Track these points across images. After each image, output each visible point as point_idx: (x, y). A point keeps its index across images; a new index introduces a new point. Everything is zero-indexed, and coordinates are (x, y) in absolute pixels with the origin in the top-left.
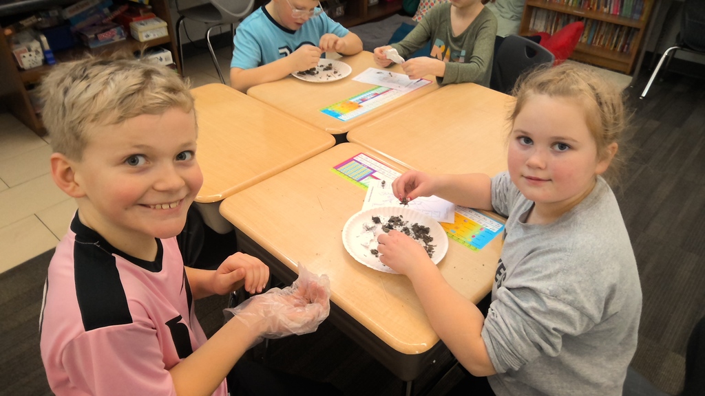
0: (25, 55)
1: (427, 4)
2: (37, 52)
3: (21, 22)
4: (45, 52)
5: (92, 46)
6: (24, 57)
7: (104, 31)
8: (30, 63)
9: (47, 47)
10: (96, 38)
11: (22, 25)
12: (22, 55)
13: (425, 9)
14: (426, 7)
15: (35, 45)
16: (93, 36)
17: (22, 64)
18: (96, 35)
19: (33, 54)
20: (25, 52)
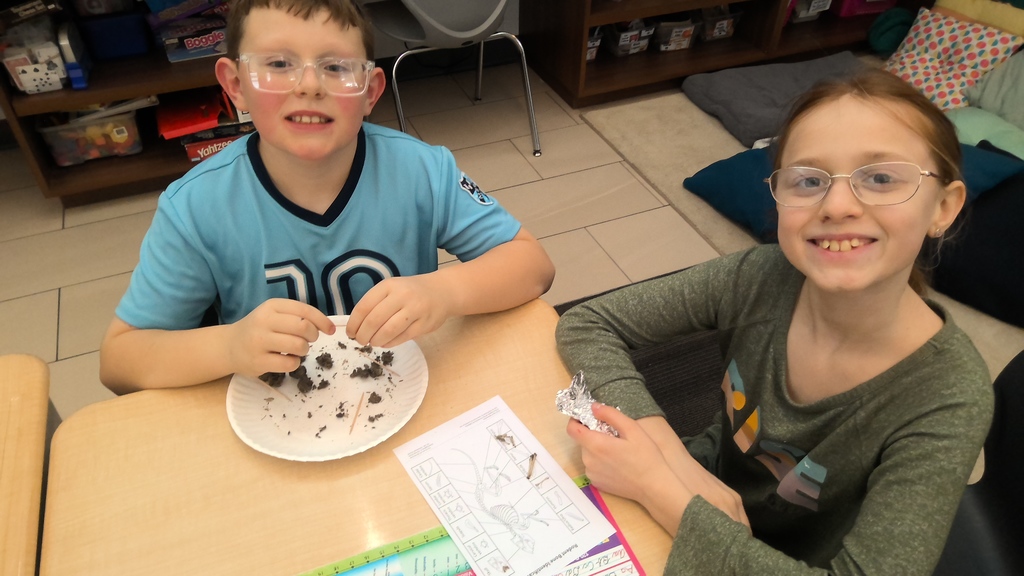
0: (26, 68)
1: (921, 42)
2: (51, 65)
3: (14, 10)
4: (68, 67)
5: (173, 60)
6: (24, 72)
7: (198, 34)
8: (37, 83)
9: (71, 57)
10: (181, 45)
11: (17, 15)
12: (20, 68)
13: (914, 52)
14: (919, 48)
15: (48, 51)
16: (176, 41)
17: (21, 84)
18: (181, 40)
19: (43, 68)
20: (25, 62)
